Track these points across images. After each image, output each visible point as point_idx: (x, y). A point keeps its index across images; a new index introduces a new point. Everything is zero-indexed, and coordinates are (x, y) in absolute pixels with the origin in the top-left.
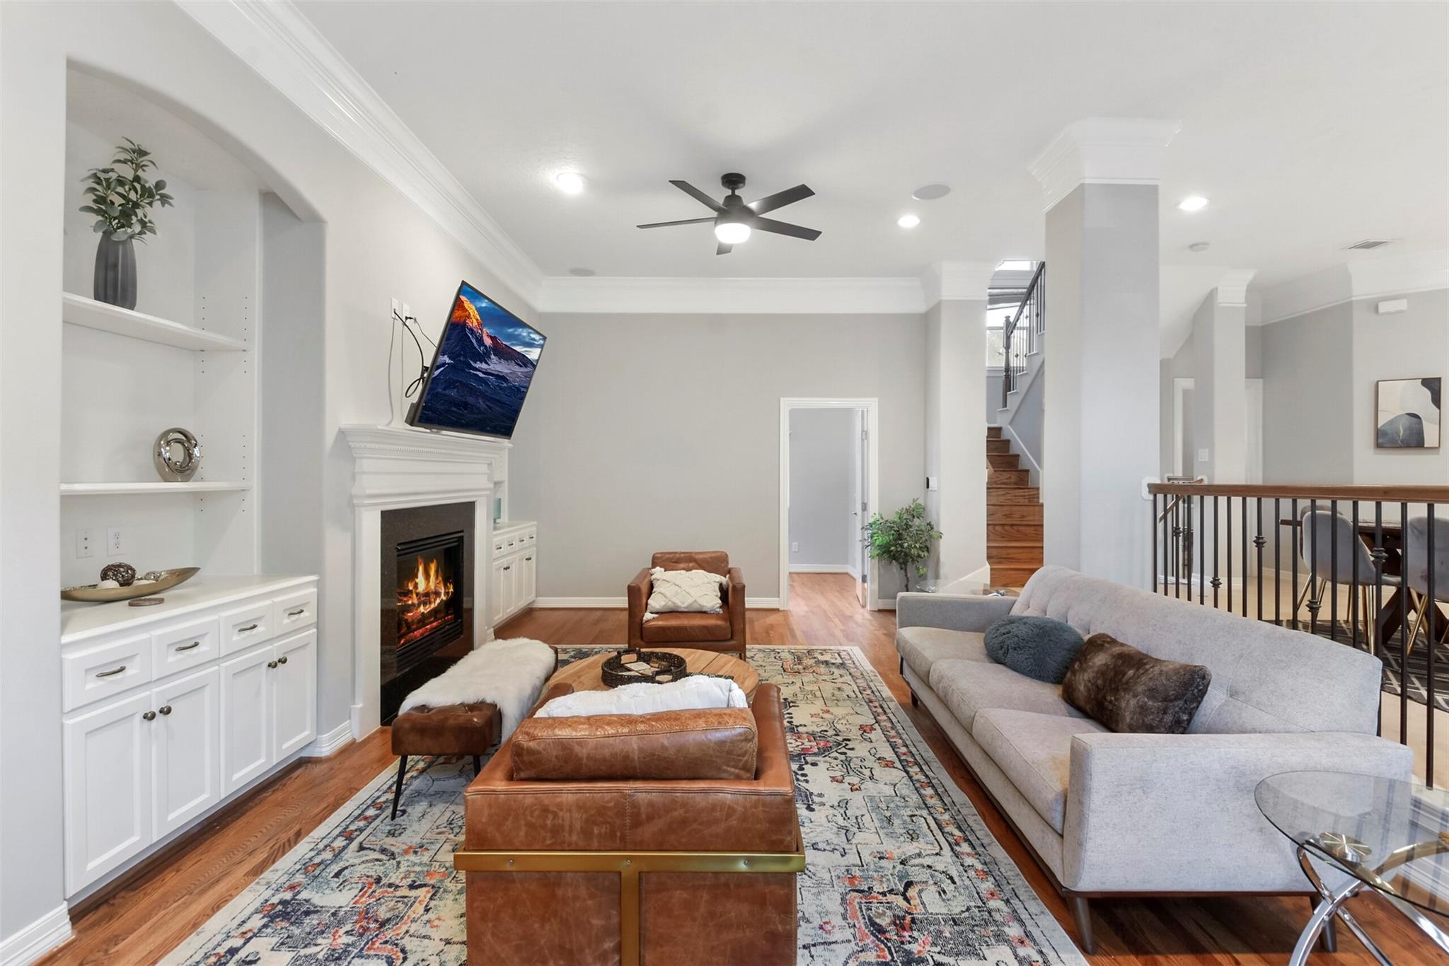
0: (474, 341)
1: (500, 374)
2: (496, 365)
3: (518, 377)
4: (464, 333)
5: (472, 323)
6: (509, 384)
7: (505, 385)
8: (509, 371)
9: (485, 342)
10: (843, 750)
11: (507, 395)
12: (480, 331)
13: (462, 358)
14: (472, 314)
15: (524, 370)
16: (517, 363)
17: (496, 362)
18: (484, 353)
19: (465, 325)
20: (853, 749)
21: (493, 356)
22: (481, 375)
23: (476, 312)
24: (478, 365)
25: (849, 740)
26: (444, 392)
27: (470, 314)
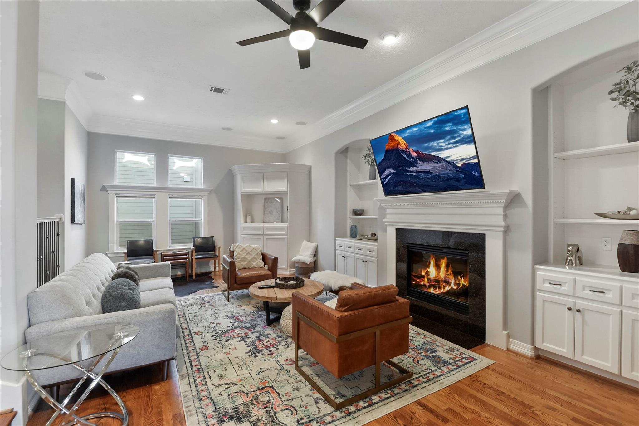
0: (405, 156)
1: (426, 171)
2: (422, 166)
3: (437, 169)
4: (398, 154)
5: (402, 147)
6: (433, 175)
7: (430, 176)
8: (431, 168)
9: (412, 155)
10: (217, 335)
11: (433, 181)
12: (408, 150)
13: (400, 168)
14: (400, 142)
15: (440, 164)
16: (434, 162)
17: (422, 165)
18: (413, 161)
19: (398, 149)
20: (213, 336)
21: (419, 162)
22: (414, 174)
23: (403, 140)
24: (411, 169)
25: (214, 340)
26: (395, 189)
27: (399, 142)
